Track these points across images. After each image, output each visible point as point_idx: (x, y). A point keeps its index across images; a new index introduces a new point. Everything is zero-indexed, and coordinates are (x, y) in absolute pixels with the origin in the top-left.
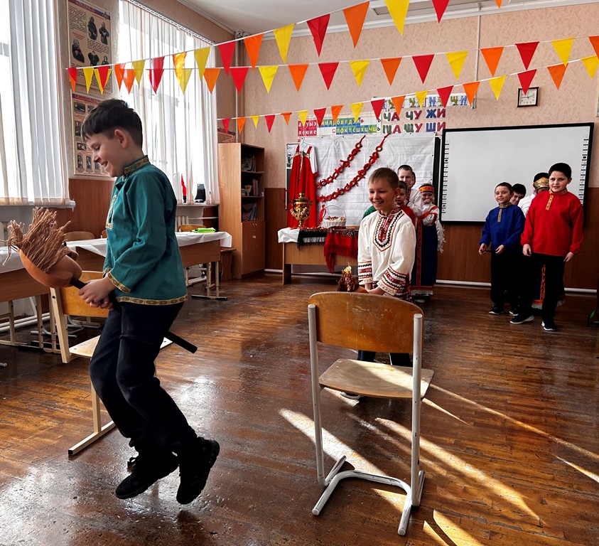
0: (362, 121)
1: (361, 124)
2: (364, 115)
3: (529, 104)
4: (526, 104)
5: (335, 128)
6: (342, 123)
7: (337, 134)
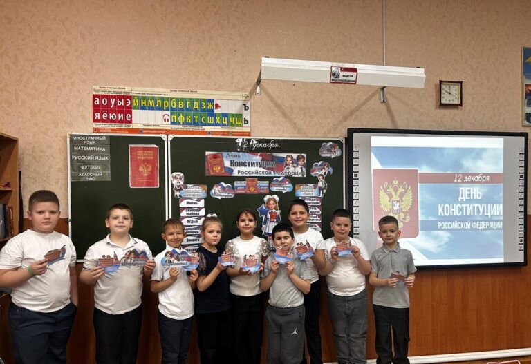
0: (217, 106)
1: (216, 111)
2: (221, 97)
3: (452, 102)
4: (447, 102)
5: (169, 113)
6: (181, 105)
7: (172, 123)
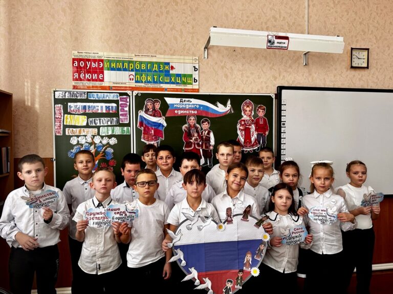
0: (172, 68)
1: (171, 72)
2: (175, 61)
3: (360, 66)
5: (133, 73)
6: (143, 67)
